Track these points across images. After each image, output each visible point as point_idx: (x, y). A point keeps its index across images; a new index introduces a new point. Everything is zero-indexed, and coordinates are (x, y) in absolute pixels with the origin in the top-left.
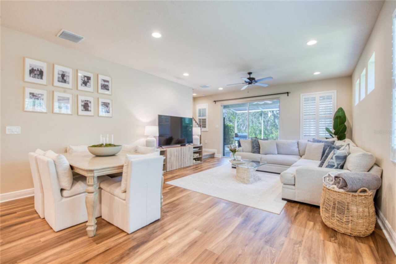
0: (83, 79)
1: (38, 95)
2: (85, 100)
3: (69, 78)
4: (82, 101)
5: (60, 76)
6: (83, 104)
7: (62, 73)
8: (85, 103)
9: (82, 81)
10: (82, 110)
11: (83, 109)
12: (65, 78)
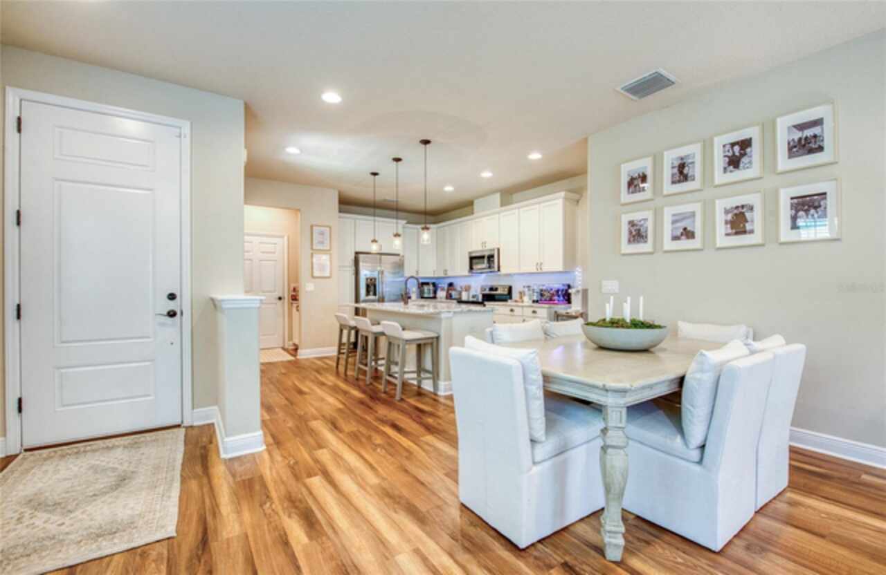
0: (730, 154)
1: (640, 221)
2: (734, 206)
3: (694, 167)
4: (727, 212)
5: (676, 170)
6: (729, 217)
7: (680, 162)
8: (736, 215)
9: (727, 159)
10: (727, 235)
11: (730, 231)
12: (685, 171)
